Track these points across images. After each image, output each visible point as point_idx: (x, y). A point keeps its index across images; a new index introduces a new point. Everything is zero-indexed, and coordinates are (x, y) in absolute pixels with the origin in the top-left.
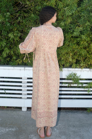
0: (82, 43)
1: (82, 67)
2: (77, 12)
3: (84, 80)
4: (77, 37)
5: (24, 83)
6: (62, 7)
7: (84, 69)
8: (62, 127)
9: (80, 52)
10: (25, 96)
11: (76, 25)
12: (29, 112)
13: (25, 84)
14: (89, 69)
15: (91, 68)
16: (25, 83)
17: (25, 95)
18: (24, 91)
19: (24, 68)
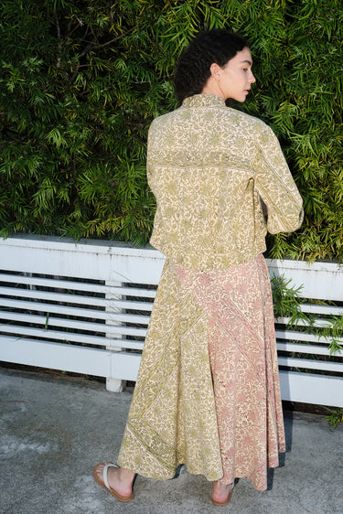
1: (309, 257)
3: (323, 305)
5: (111, 300)
7: (319, 265)
10: (115, 341)
12: (125, 397)
14: (336, 265)
16: (115, 300)
19: (108, 248)
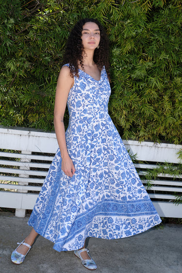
0: (147, 91)
1: (140, 139)
2: (146, 31)
3: (142, 164)
4: (139, 80)
5: (25, 162)
6: (117, 19)
7: (144, 143)
8: (99, 251)
9: (143, 109)
10: (24, 187)
11: (139, 56)
13: (27, 164)
14: (153, 143)
15: (158, 141)
16: (27, 162)
17: (25, 185)
18: (23, 178)
19: (28, 132)
